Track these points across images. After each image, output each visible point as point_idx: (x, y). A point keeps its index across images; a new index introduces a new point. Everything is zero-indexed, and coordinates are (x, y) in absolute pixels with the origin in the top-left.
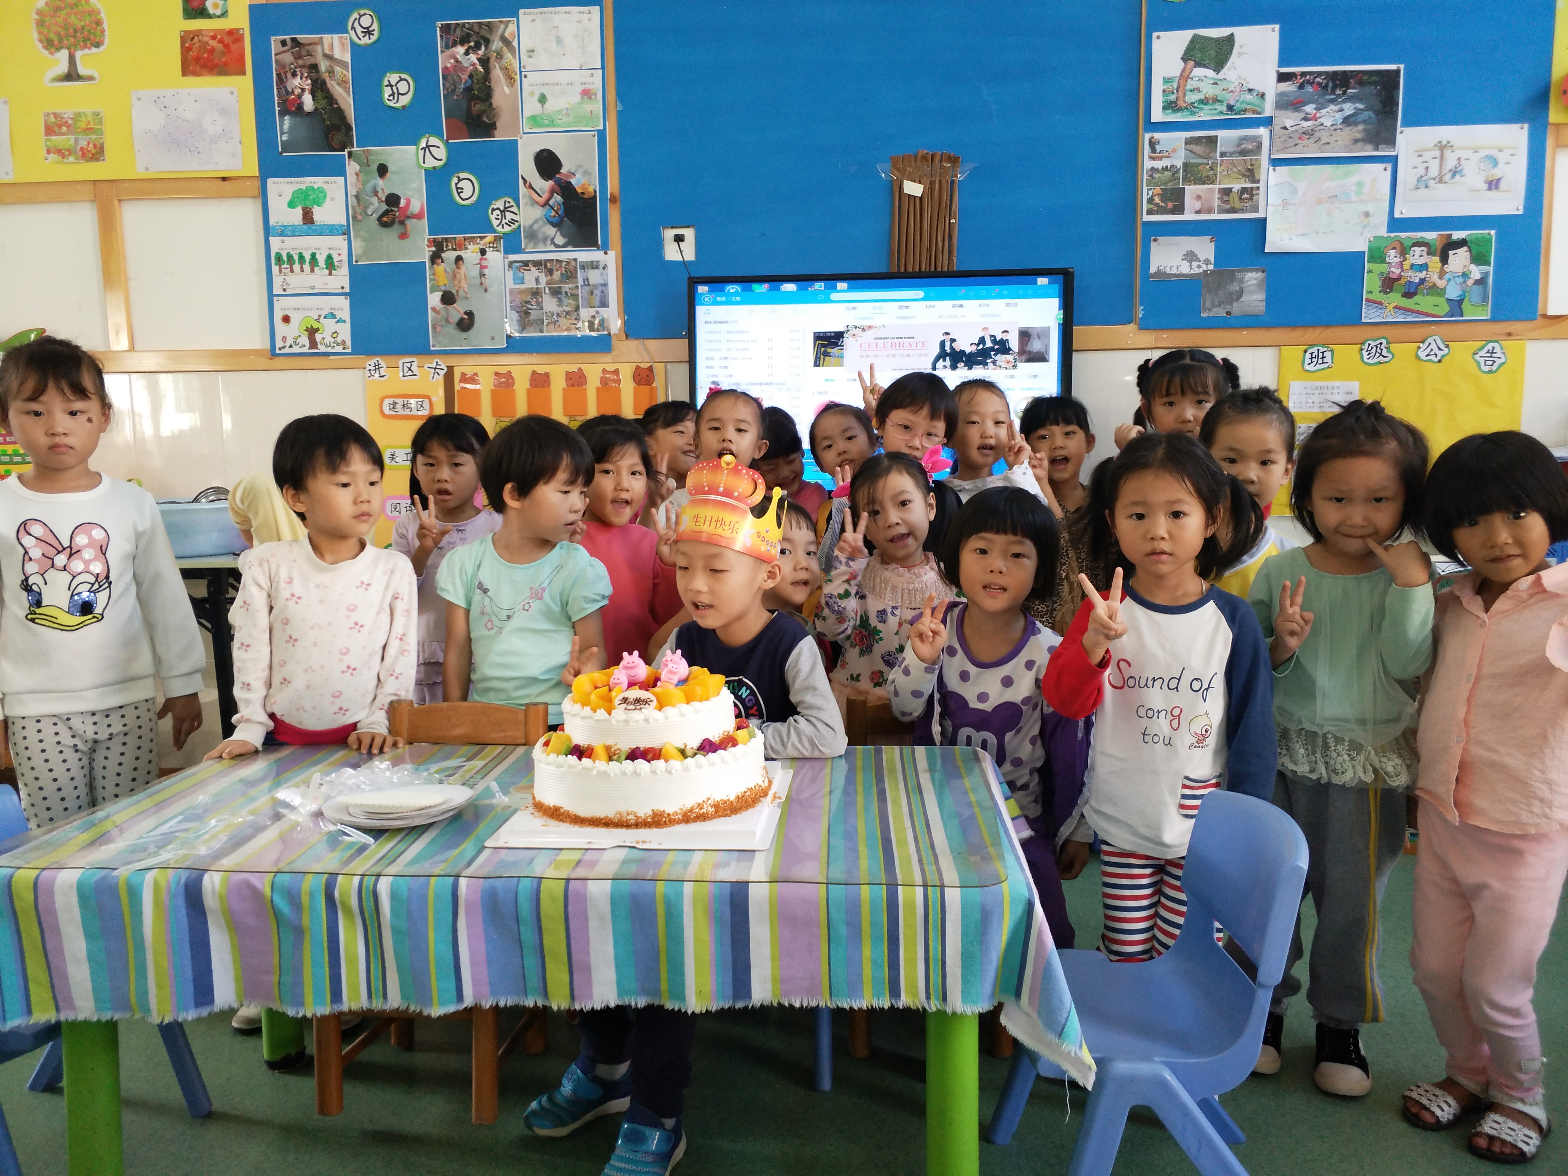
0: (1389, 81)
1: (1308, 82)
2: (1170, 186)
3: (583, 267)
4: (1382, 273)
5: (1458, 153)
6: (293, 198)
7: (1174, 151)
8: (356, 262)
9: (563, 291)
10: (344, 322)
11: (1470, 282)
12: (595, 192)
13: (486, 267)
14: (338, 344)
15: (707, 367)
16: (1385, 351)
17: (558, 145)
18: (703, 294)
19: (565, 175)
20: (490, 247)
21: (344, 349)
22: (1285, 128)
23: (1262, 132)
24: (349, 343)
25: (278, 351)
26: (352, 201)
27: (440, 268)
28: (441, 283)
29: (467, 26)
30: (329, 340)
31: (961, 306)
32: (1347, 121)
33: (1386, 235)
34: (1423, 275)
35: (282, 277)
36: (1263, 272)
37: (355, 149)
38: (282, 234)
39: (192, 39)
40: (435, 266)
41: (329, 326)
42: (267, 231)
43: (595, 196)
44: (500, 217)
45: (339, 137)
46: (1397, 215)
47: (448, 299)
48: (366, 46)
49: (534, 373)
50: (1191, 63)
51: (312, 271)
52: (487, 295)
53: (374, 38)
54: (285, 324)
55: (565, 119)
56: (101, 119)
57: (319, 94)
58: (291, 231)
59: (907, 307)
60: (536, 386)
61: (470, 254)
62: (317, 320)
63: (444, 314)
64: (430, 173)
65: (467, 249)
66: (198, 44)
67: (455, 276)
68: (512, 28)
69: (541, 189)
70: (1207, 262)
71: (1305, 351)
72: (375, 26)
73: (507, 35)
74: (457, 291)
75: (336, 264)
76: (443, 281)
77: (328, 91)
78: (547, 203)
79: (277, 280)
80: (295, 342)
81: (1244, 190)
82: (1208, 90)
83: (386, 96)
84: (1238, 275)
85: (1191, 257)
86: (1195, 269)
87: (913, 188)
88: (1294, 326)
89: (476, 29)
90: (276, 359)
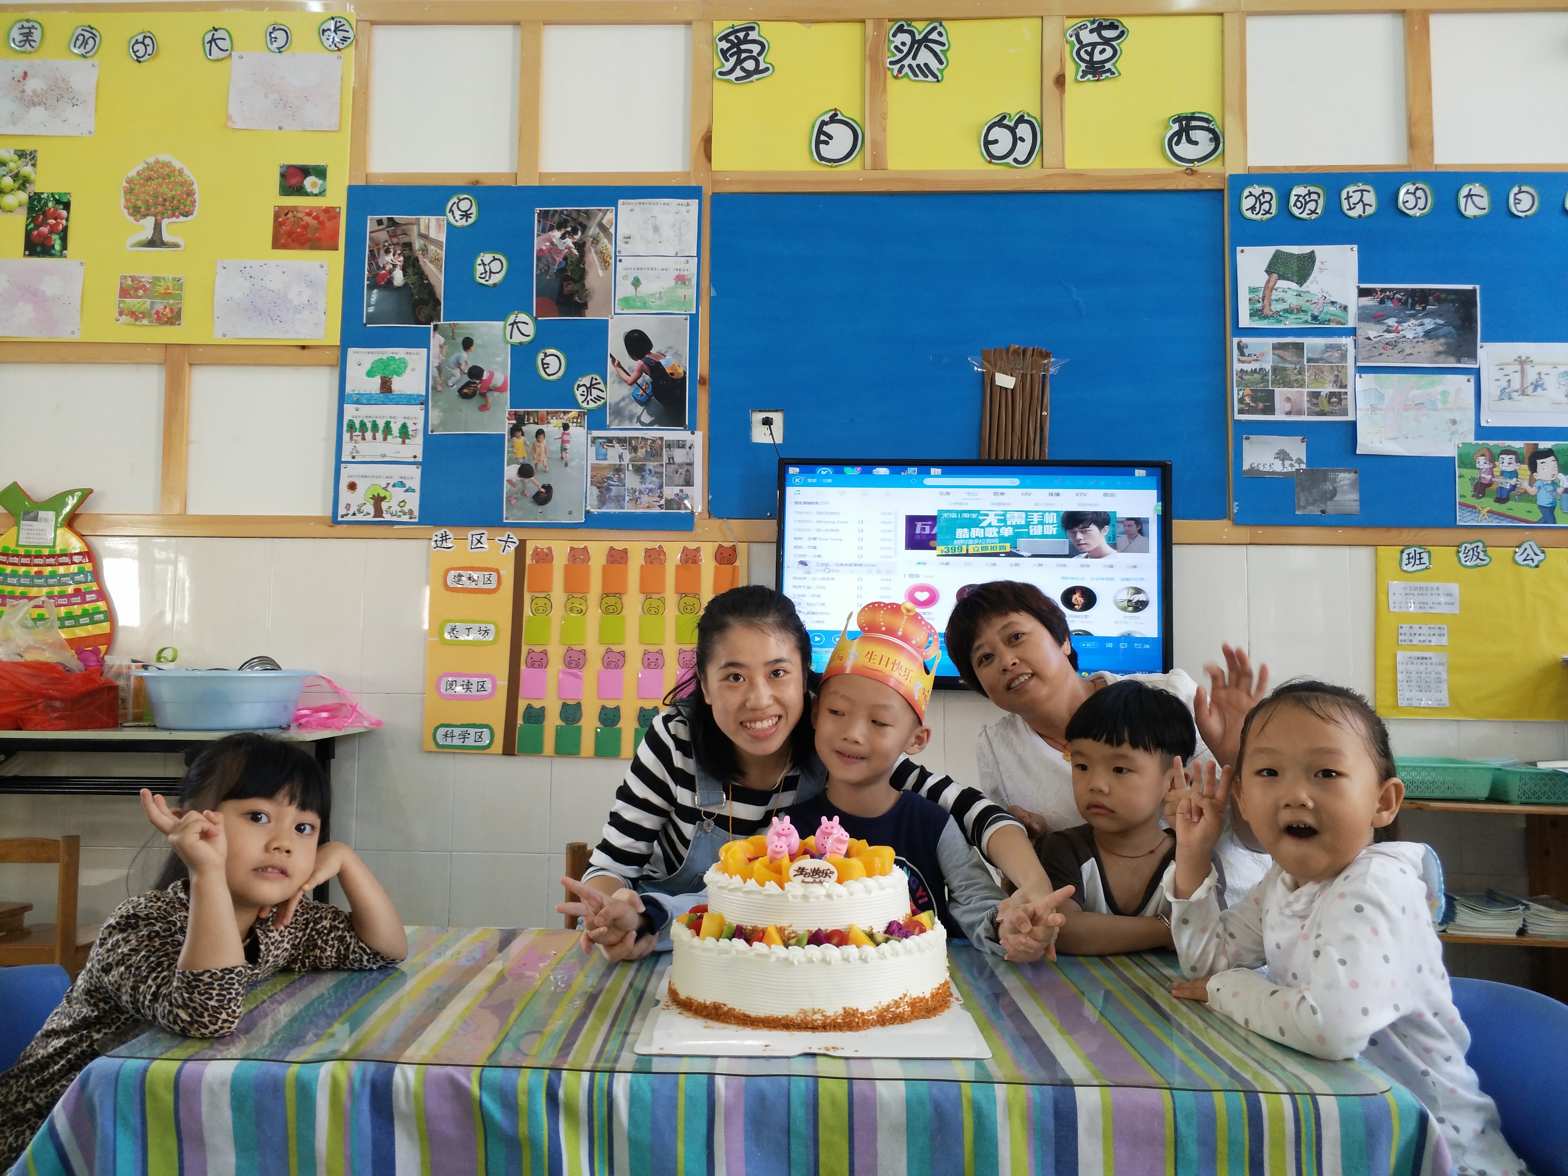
0: (1466, 300)
1: (1388, 297)
2: (1260, 386)
3: (669, 446)
4: (1473, 479)
5: (1537, 369)
6: (372, 367)
7: (1262, 355)
8: (432, 431)
9: (647, 468)
10: (414, 491)
11: (1560, 490)
12: (685, 373)
13: (568, 442)
14: (405, 513)
15: (795, 547)
16: (1482, 556)
17: (648, 326)
18: (794, 475)
19: (655, 356)
20: (573, 422)
21: (411, 518)
22: (1369, 338)
23: (1347, 341)
24: (416, 513)
25: (340, 519)
26: (433, 372)
27: (519, 441)
28: (520, 456)
29: (565, 212)
30: (395, 508)
31: (1058, 494)
32: (1428, 334)
33: (1474, 442)
34: (1513, 481)
35: (352, 444)
36: (1356, 473)
37: (442, 322)
38: (357, 402)
39: (286, 214)
40: (515, 439)
41: (397, 494)
42: (342, 398)
43: (685, 377)
44: (585, 393)
45: (425, 311)
46: (1483, 424)
47: (526, 471)
48: (463, 227)
49: (612, 549)
50: (1275, 276)
51: (385, 439)
52: (568, 469)
53: (471, 221)
54: (350, 491)
55: (658, 303)
56: (181, 285)
57: (410, 271)
58: (366, 399)
59: (1003, 494)
60: (613, 562)
61: (553, 428)
62: (385, 489)
63: (520, 486)
64: (516, 349)
65: (549, 423)
66: (292, 219)
67: (534, 449)
68: (610, 216)
69: (630, 368)
70: (1299, 461)
71: (1402, 552)
72: (474, 210)
73: (604, 222)
74: (536, 465)
75: (410, 433)
76: (522, 454)
77: (420, 267)
78: (635, 381)
79: (347, 447)
80: (359, 510)
81: (1332, 394)
82: (1292, 301)
83: (478, 275)
84: (1331, 475)
85: (1283, 455)
86: (1289, 467)
87: (1005, 381)
88: (1389, 527)
89: (574, 215)
90: (339, 527)
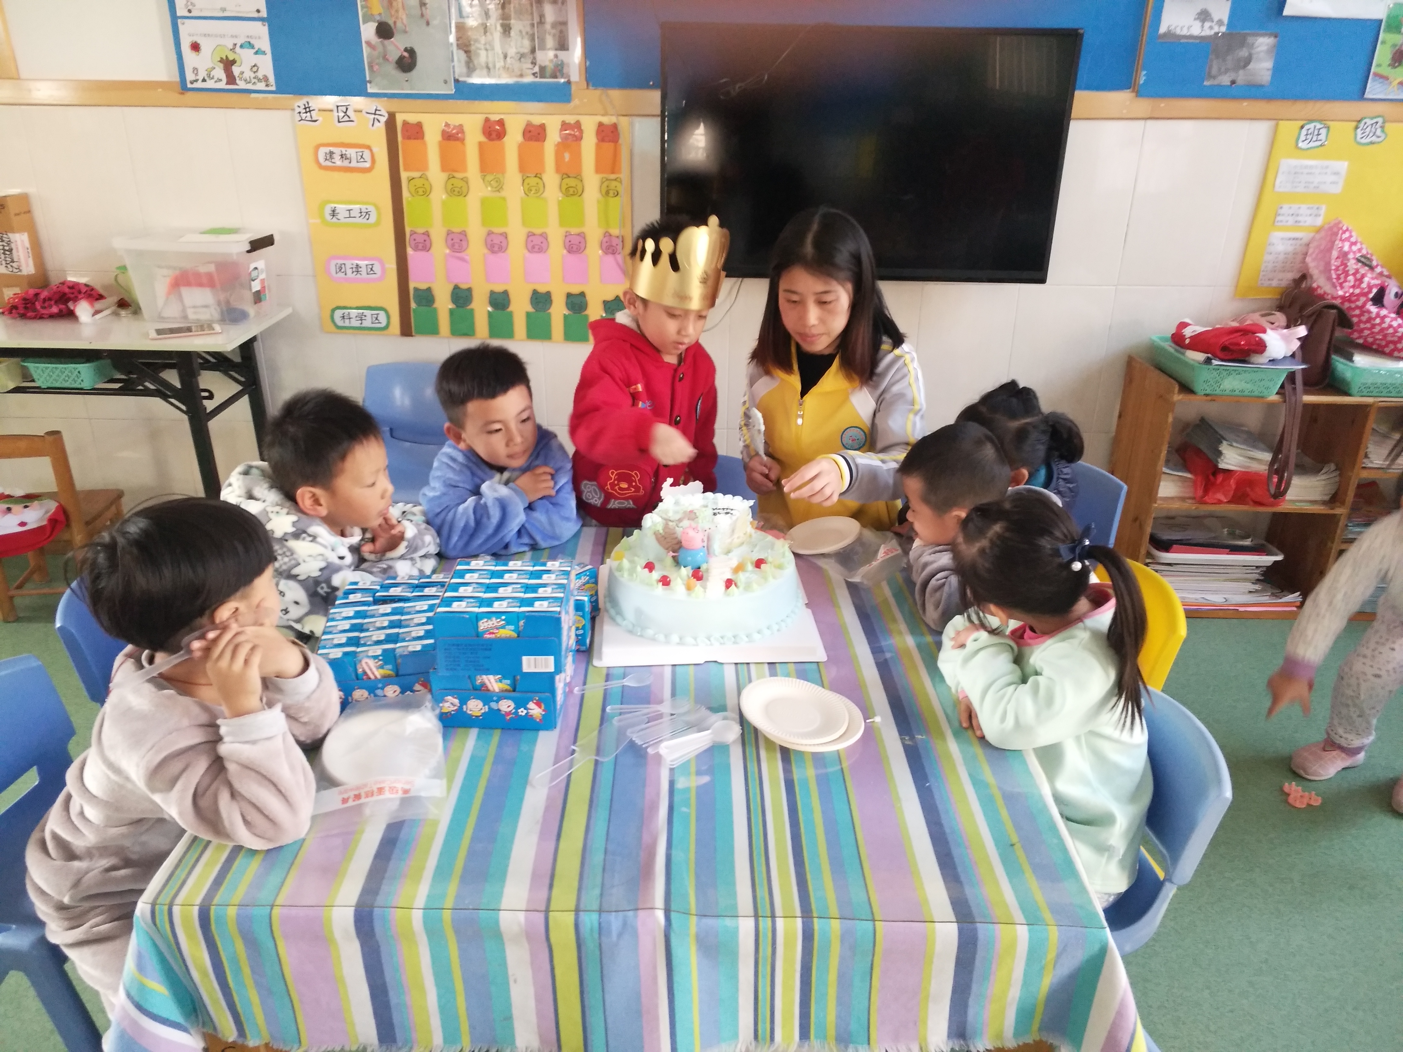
4: (1396, 45)
10: (264, 53)
14: (260, 80)
16: (1378, 132)
21: (267, 85)
24: (272, 79)
25: (189, 86)
28: (375, 12)
30: (248, 74)
36: (1276, 37)
41: (247, 57)
47: (384, 31)
52: (430, 29)
54: (195, 53)
62: (233, 50)
63: (380, 49)
67: (390, 4)
70: (1220, 23)
71: (1302, 127)
74: (395, 23)
76: (377, 9)
80: (209, 75)
84: (1250, 40)
85: (1204, 16)
86: (1207, 30)
88: (1295, 99)
90: (189, 94)
